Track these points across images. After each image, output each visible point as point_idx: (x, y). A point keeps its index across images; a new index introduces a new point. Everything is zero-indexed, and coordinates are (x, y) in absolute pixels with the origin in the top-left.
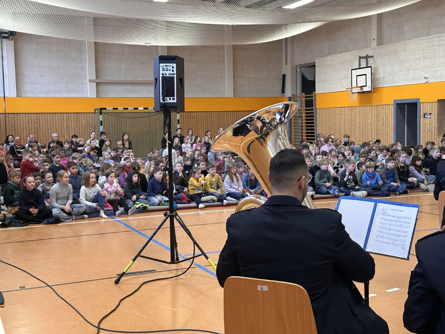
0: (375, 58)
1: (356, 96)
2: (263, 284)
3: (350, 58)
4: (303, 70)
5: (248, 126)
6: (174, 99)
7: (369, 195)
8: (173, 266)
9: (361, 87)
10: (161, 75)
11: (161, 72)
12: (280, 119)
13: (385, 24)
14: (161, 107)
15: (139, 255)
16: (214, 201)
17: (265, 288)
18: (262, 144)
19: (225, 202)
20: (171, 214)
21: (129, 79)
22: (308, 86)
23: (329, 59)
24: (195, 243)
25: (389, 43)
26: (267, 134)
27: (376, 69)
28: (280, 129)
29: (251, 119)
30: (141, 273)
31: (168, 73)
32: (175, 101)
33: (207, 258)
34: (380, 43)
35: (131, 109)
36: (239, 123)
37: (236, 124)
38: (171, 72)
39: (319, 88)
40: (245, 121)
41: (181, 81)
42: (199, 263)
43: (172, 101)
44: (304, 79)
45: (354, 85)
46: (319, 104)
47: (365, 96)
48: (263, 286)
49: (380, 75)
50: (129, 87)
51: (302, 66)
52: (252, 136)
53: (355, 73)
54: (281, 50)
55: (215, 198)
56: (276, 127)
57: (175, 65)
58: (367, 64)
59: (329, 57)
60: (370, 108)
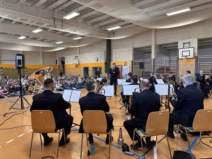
0: (79, 57)
1: (75, 66)
2: (41, 111)
3: (73, 56)
4: (62, 59)
5: (40, 72)
6: (21, 65)
7: (77, 89)
8: (22, 110)
9: (76, 64)
10: (17, 59)
11: (17, 58)
12: (48, 71)
13: (80, 49)
14: (17, 68)
15: (11, 108)
16: (36, 92)
17: (42, 112)
18: (43, 76)
20: (21, 96)
21: (11, 59)
22: (63, 63)
23: (68, 57)
24: (28, 103)
25: (82, 54)
26: (45, 74)
27: (79, 59)
28: (48, 73)
29: (41, 70)
30: (12, 113)
31: (19, 58)
32: (22, 66)
34: (80, 54)
35: (11, 68)
37: (36, 71)
38: (20, 58)
39: (66, 63)
41: (23, 61)
43: (21, 66)
44: (62, 61)
45: (74, 63)
46: (66, 67)
47: (77, 66)
48: (41, 112)
49: (80, 61)
50: (11, 62)
51: (61, 58)
53: (74, 60)
54: (56, 53)
57: (21, 57)
58: (77, 58)
59: (68, 56)
60: (78, 68)
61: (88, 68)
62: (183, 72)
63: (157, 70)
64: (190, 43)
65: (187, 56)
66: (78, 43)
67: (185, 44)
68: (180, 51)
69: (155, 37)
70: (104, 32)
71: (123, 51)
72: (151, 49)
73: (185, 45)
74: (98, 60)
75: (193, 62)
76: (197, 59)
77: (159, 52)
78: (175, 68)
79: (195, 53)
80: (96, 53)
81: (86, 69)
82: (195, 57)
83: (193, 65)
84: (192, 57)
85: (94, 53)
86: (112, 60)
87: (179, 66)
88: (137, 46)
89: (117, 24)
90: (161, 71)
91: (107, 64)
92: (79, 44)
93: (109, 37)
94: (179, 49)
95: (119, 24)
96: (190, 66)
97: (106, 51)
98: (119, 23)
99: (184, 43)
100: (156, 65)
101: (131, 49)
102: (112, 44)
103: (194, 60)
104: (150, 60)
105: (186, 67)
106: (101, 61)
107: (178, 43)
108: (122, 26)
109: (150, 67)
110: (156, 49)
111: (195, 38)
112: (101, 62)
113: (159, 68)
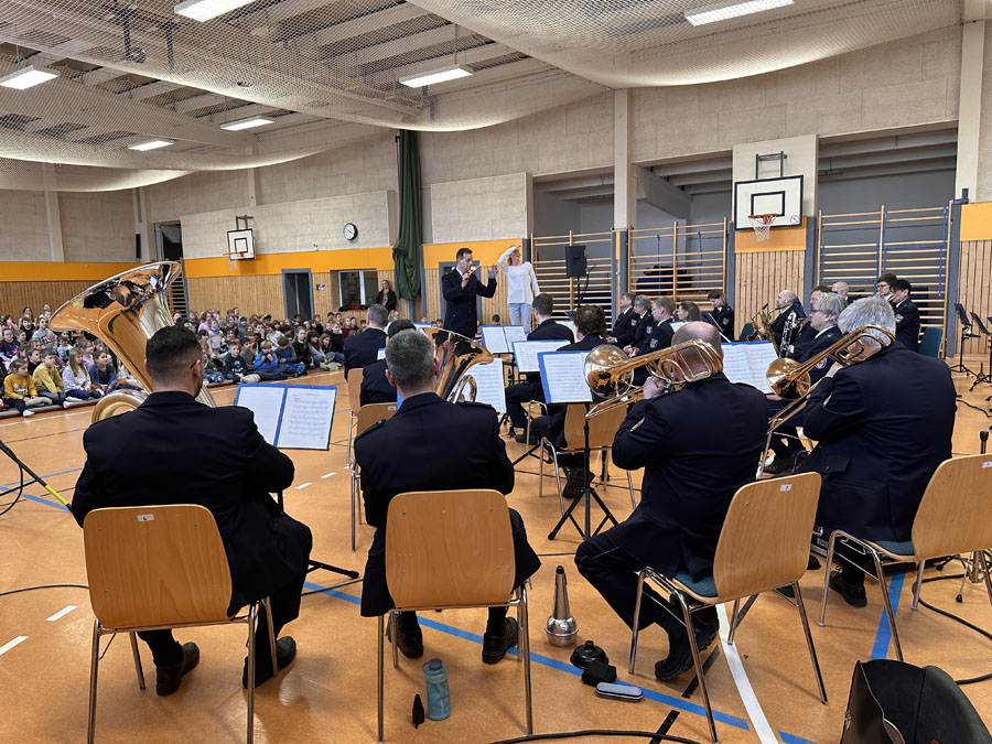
0: (256, 219)
1: (235, 264)
2: (147, 512)
3: (226, 217)
4: (164, 229)
5: (109, 294)
7: (263, 379)
9: (242, 253)
12: (157, 285)
13: (263, 181)
16: (47, 404)
17: (150, 517)
18: (131, 321)
19: (66, 404)
22: (173, 250)
23: (198, 218)
24: (22, 466)
25: (271, 203)
26: (139, 306)
27: (257, 232)
28: (157, 298)
29: (112, 285)
33: (44, 485)
34: (260, 202)
36: (93, 290)
39: (188, 254)
40: (102, 286)
42: (31, 494)
44: (166, 241)
45: (233, 250)
46: (189, 273)
47: (248, 264)
49: (263, 240)
51: (161, 225)
52: (115, 308)
53: (233, 236)
54: (131, 202)
55: (49, 401)
56: (151, 296)
58: (247, 226)
59: (198, 216)
60: (254, 278)
61: (307, 274)
62: (754, 287)
63: (640, 280)
64: (786, 157)
65: (774, 215)
66: (249, 150)
67: (763, 163)
68: (743, 193)
69: (631, 128)
70: (382, 97)
71: (481, 194)
72: (613, 186)
73: (763, 165)
74: (360, 234)
75: (798, 242)
76: (816, 230)
77: (644, 200)
78: (721, 270)
79: (807, 202)
80: (345, 202)
81: (298, 283)
82: (804, 223)
83: (796, 257)
84: (794, 222)
85: (334, 202)
86: (426, 236)
87: (738, 261)
88: (549, 167)
89: (452, 57)
90: (656, 287)
91: (406, 256)
92: (256, 155)
93: (408, 119)
94: (736, 183)
95: (460, 55)
96: (784, 260)
97: (397, 191)
98: (463, 54)
99: (759, 159)
100: (635, 261)
101: (521, 182)
102: (428, 155)
103: (803, 232)
104: (608, 236)
105: (766, 266)
106: (375, 243)
107: (731, 157)
108: (475, 68)
109: (609, 269)
110: (635, 183)
111: (806, 133)
112: (376, 248)
113: (647, 274)
